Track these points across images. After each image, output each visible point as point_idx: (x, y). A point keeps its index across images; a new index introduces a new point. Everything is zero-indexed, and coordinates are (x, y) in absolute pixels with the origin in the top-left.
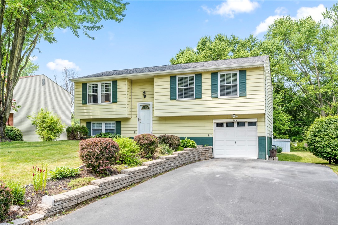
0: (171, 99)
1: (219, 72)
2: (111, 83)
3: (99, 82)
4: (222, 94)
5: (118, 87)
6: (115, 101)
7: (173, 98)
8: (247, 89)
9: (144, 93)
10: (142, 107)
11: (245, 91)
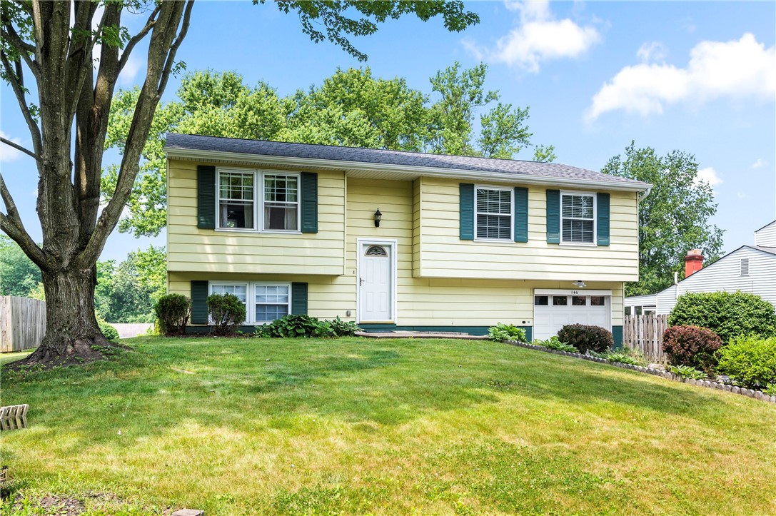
0: (462, 238)
1: (561, 191)
2: (296, 178)
3: (259, 171)
4: (566, 237)
5: (320, 191)
6: (310, 226)
7: (465, 235)
8: (612, 232)
9: (378, 214)
10: (367, 248)
11: (608, 235)
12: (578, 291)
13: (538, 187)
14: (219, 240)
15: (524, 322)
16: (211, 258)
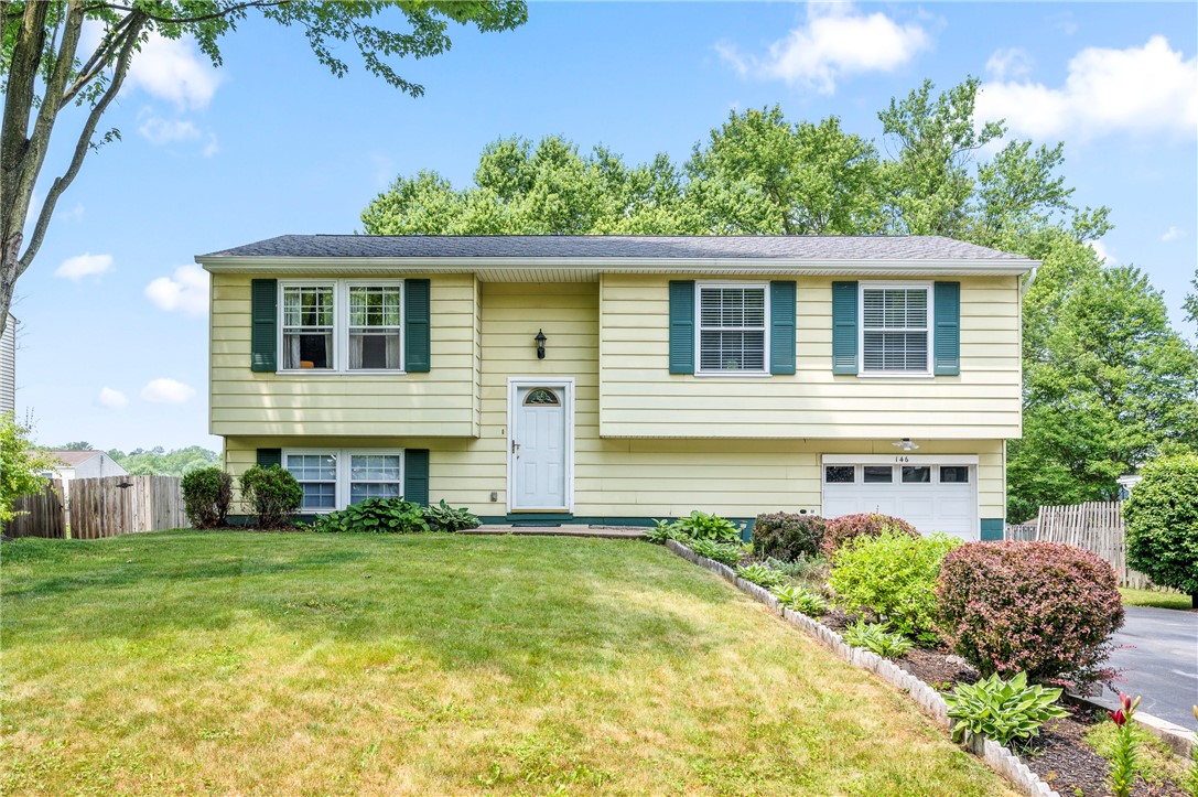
0: (673, 371)
1: (860, 282)
2: (398, 289)
3: (341, 280)
4: (872, 362)
5: (434, 307)
6: (419, 361)
7: (679, 365)
8: (963, 351)
9: (541, 338)
10: (525, 394)
11: (956, 356)
12: (909, 457)
13: (815, 279)
14: (283, 387)
15: (803, 512)
16: (271, 415)
